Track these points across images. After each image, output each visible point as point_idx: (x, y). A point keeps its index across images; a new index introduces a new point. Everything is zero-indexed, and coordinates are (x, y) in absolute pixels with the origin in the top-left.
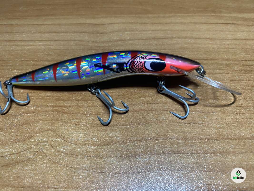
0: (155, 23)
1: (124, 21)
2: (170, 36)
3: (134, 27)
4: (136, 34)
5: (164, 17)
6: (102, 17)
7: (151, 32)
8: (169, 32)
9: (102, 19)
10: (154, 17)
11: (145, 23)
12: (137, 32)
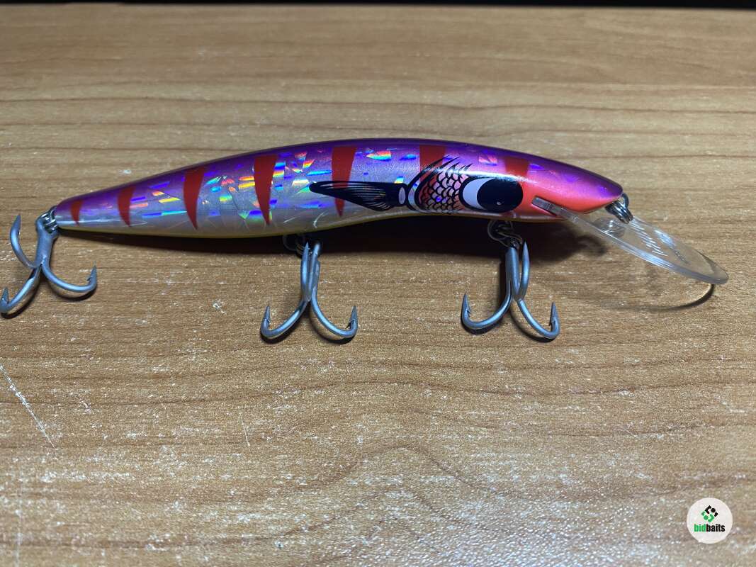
0: (636, 111)
1: (540, 100)
2: (694, 149)
3: (577, 119)
4: (591, 140)
5: (656, 93)
6: (469, 87)
7: (632, 136)
8: (686, 137)
9: (469, 92)
10: (628, 93)
11: (604, 109)
12: (591, 135)
